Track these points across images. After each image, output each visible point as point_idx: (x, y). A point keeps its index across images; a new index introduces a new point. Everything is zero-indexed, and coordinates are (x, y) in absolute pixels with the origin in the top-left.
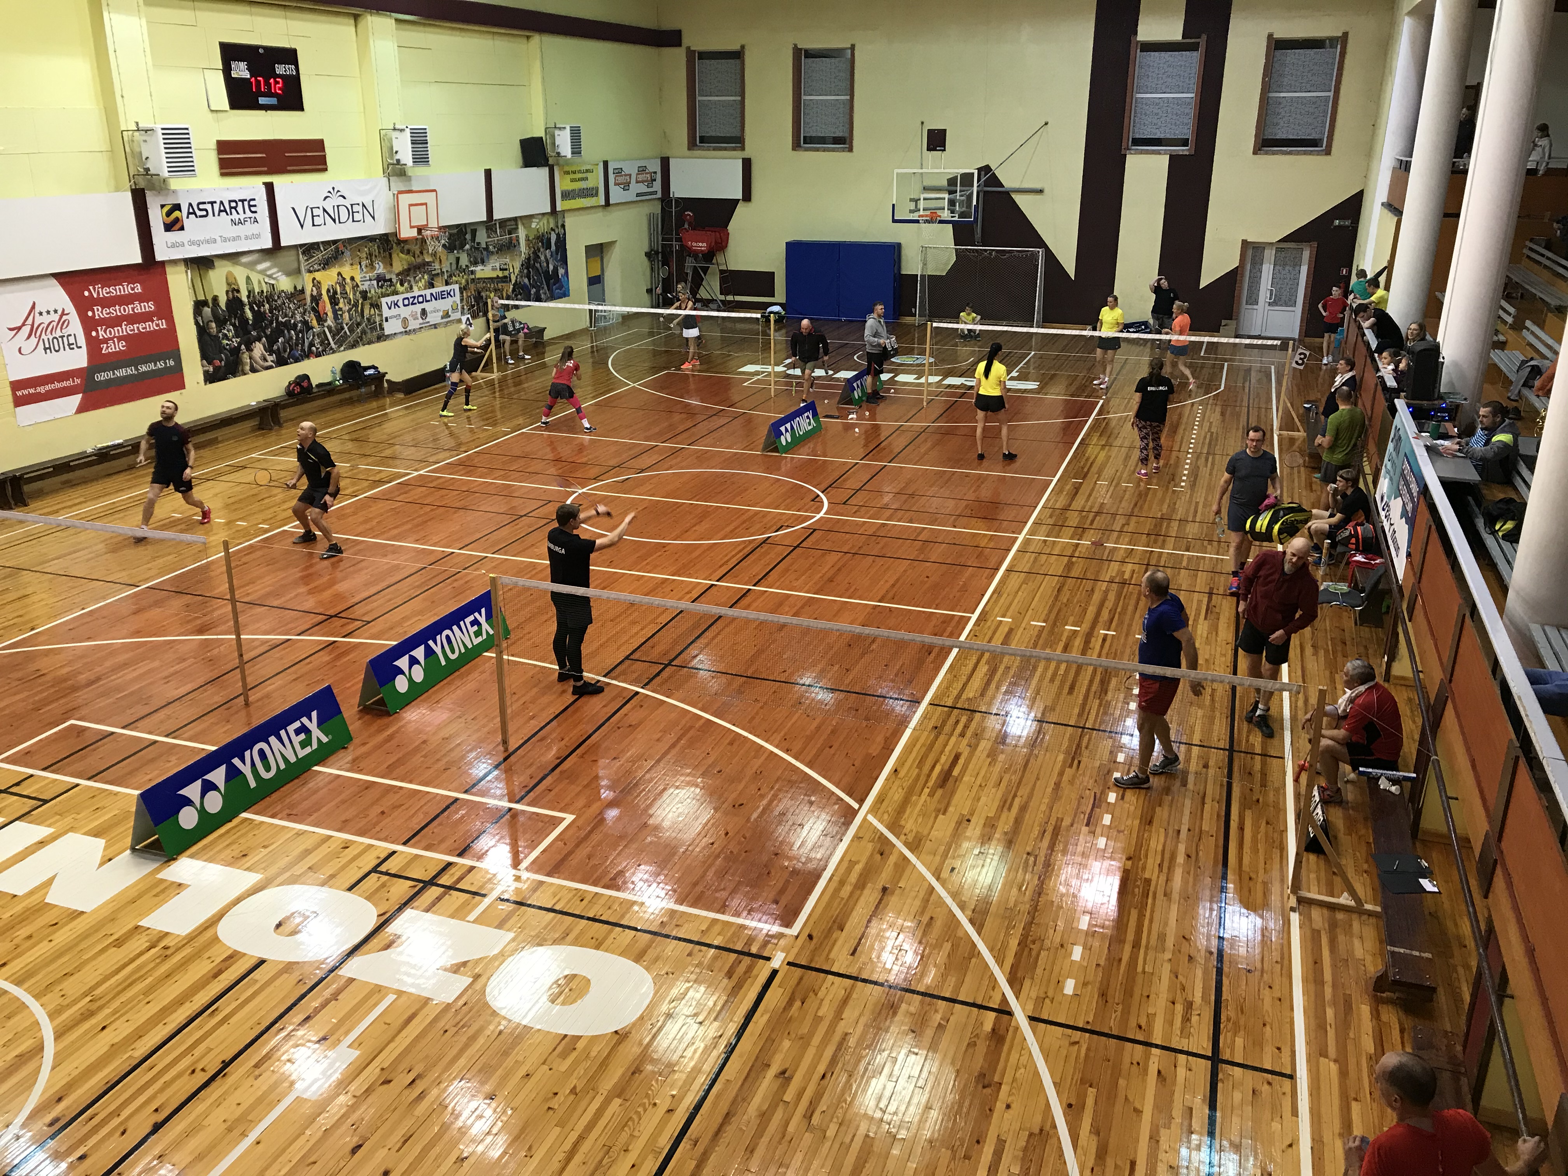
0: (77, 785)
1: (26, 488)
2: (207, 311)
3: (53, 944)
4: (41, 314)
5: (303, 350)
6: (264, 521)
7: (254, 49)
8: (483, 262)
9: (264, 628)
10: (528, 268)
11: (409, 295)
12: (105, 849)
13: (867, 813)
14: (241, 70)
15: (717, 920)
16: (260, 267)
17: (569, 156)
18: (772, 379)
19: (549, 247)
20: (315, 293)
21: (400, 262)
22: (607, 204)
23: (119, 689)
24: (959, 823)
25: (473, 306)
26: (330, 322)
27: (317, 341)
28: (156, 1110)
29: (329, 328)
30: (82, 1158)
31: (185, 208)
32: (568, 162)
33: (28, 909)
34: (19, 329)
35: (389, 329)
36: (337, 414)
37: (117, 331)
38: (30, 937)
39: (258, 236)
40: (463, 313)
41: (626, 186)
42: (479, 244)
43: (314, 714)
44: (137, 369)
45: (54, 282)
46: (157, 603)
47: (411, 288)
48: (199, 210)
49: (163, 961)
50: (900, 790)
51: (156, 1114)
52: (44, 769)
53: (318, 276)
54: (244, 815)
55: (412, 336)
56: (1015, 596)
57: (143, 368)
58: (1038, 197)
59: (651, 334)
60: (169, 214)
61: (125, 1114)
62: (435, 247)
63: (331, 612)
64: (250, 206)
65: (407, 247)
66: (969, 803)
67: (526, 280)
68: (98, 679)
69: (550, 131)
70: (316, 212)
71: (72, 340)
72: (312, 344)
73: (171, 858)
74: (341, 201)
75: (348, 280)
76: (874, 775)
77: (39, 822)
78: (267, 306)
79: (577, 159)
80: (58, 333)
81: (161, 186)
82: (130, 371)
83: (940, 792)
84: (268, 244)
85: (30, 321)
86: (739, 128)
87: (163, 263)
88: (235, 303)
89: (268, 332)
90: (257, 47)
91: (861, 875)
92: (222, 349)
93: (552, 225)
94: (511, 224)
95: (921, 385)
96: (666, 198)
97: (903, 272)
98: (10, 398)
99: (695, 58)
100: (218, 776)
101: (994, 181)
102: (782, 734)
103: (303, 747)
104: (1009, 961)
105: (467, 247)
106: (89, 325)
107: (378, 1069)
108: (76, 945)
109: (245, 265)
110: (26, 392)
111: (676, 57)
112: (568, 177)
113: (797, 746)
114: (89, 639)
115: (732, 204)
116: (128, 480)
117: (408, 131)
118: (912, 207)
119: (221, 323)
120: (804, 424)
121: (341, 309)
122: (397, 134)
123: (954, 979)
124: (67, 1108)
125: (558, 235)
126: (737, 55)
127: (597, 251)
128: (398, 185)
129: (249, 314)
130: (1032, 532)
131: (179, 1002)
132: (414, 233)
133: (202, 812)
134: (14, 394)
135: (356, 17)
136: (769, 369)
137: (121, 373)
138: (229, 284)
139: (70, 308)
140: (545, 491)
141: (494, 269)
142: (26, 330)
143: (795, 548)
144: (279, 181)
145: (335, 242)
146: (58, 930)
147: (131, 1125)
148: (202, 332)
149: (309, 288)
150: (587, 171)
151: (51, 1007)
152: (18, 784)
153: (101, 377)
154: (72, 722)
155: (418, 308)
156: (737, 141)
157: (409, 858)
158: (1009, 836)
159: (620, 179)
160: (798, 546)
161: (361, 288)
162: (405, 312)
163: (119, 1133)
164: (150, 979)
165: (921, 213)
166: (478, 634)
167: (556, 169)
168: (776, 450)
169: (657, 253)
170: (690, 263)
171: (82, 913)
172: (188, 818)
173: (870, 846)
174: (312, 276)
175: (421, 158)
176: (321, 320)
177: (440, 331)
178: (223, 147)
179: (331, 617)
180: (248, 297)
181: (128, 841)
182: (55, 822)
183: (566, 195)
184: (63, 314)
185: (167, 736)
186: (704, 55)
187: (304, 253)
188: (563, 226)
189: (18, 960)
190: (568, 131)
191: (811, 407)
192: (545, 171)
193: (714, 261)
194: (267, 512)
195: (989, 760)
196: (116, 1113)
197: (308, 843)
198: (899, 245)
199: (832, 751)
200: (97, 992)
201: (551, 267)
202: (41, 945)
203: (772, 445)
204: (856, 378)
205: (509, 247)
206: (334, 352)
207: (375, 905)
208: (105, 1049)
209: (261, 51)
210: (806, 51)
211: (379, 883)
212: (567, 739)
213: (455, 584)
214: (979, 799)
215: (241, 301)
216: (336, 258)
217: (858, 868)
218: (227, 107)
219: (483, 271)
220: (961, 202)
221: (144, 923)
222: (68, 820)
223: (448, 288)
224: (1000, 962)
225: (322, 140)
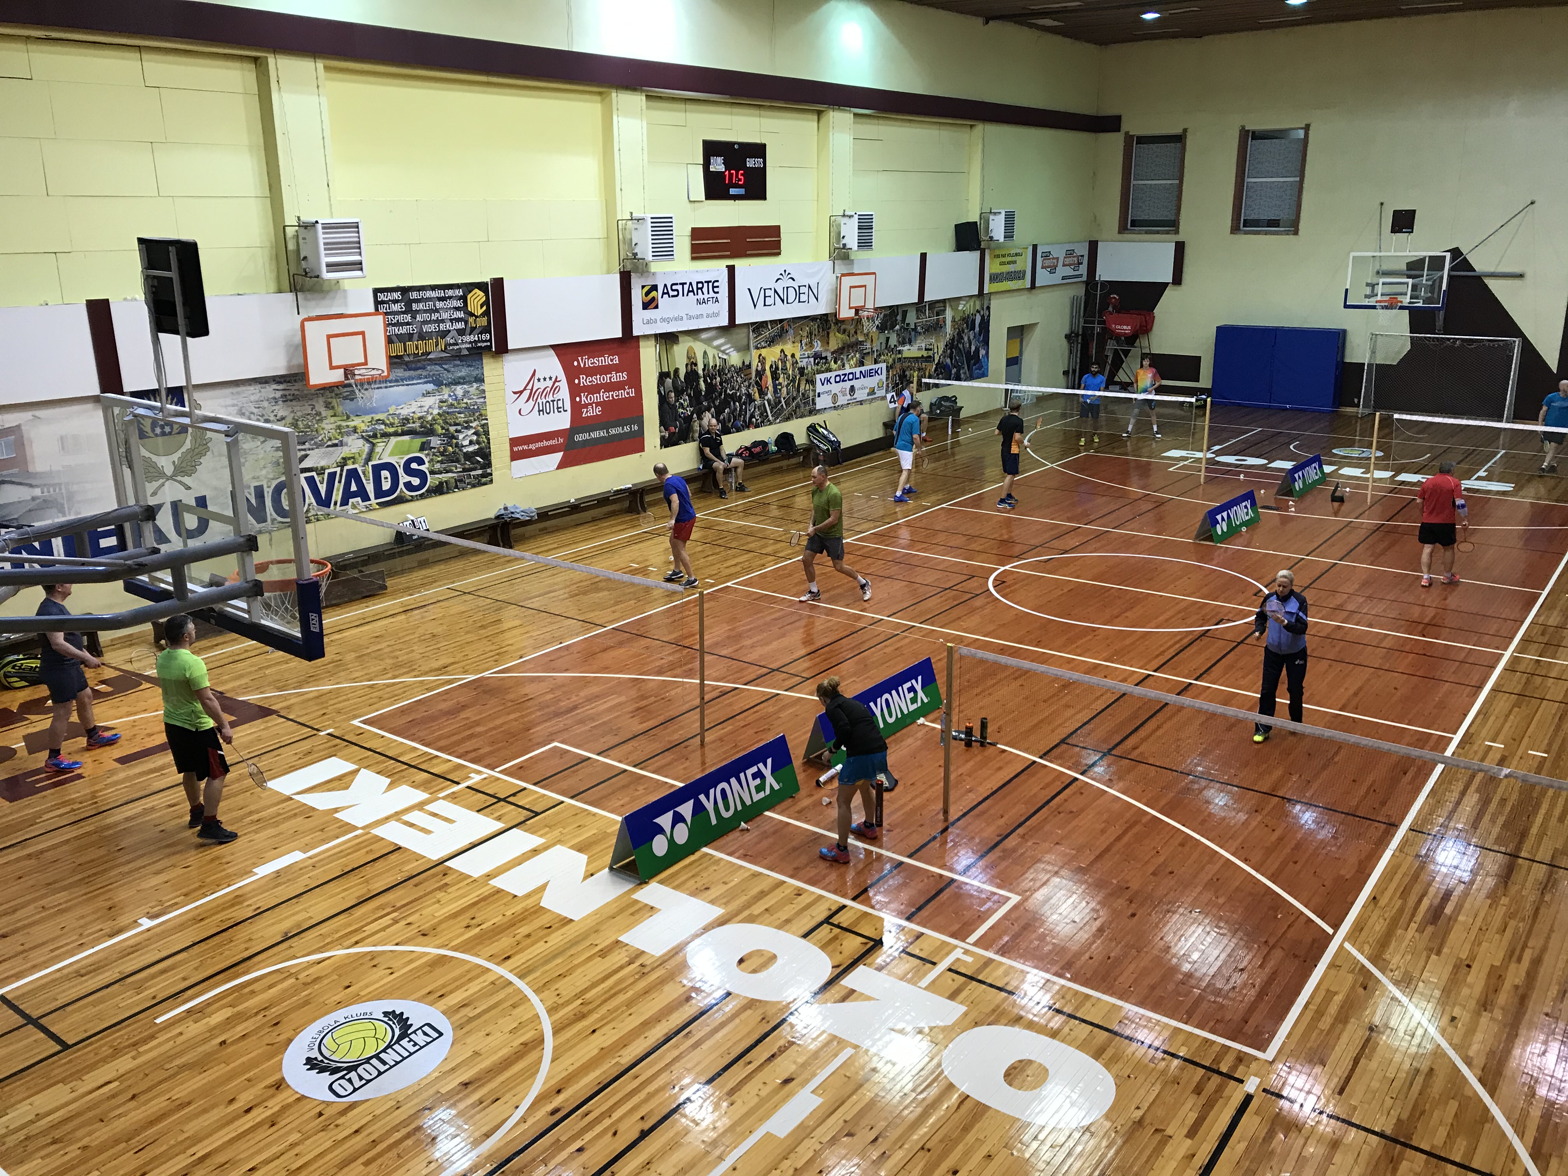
0: (562, 802)
1: (514, 532)
2: (669, 381)
3: (549, 945)
4: (539, 380)
5: (744, 421)
6: (710, 577)
7: (731, 144)
8: (910, 342)
9: (715, 675)
10: (951, 349)
11: (841, 372)
12: (588, 864)
13: (1344, 940)
14: (718, 165)
15: (1181, 1030)
16: (716, 343)
17: (1002, 239)
18: (1203, 465)
19: (973, 328)
20: (759, 368)
21: (836, 341)
22: (1033, 286)
23: (592, 719)
24: (1457, 968)
25: (897, 385)
26: (770, 396)
27: (757, 413)
28: (642, 1118)
29: (769, 401)
30: (580, 1150)
31: (660, 289)
32: (999, 246)
33: (527, 910)
34: (521, 392)
35: (820, 403)
36: (769, 482)
37: (596, 398)
38: (529, 936)
39: (716, 315)
40: (887, 391)
41: (1053, 269)
42: (908, 324)
43: (769, 761)
44: (608, 432)
45: (552, 352)
46: (621, 644)
47: (843, 366)
48: (672, 291)
49: (641, 977)
50: (1381, 920)
51: (641, 1123)
52: (535, 784)
53: (764, 352)
54: (705, 850)
55: (839, 412)
56: (1506, 720)
57: (613, 431)
58: (1517, 282)
59: (1064, 416)
60: (647, 294)
61: (616, 1115)
62: (870, 327)
63: (774, 666)
64: (713, 287)
65: (843, 327)
66: (1467, 947)
67: (948, 361)
68: (575, 708)
69: (985, 217)
70: (768, 293)
71: (560, 405)
72: (752, 416)
73: (643, 881)
74: (790, 283)
75: (789, 357)
76: (1349, 899)
77: (533, 831)
78: (718, 379)
79: (1009, 243)
80: (551, 398)
81: (642, 267)
82: (602, 433)
83: (1430, 929)
84: (725, 322)
85: (530, 387)
86: (1174, 212)
87: (638, 337)
88: (692, 375)
89: (717, 403)
90: (734, 143)
91: (1342, 1007)
92: (677, 416)
93: (978, 307)
94: (939, 306)
95: (1367, 479)
96: (1091, 282)
97: (1348, 360)
98: (508, 453)
99: (1134, 142)
100: (686, 809)
101: (1466, 265)
102: (1239, 841)
103: (758, 792)
104: (1531, 1133)
105: (898, 327)
106: (575, 391)
107: (841, 1122)
108: (564, 951)
109: (703, 341)
110: (520, 448)
111: (1114, 142)
112: (998, 261)
113: (1257, 856)
114: (566, 670)
115: (1158, 289)
116: (593, 531)
117: (856, 217)
118: (1368, 291)
119: (679, 393)
120: (1242, 513)
121: (780, 384)
122: (846, 220)
123: (1465, 1143)
124: (567, 1100)
125: (983, 317)
126: (1179, 139)
127: (1018, 333)
128: (841, 268)
129: (703, 386)
130: (1521, 648)
131: (656, 1019)
132: (851, 314)
133: (671, 841)
134: (512, 450)
135: (819, 113)
136: (1199, 455)
137: (595, 435)
138: (688, 358)
139: (562, 376)
140: (968, 565)
141: (920, 349)
142: (526, 393)
143: (1239, 643)
144: (739, 263)
145: (781, 321)
146: (553, 932)
147: (622, 1127)
148: (663, 400)
149: (755, 363)
150: (1016, 255)
151: (549, 1003)
152: (514, 795)
153: (579, 438)
154: (556, 744)
155: (848, 385)
156: (1172, 225)
157: (859, 914)
158: (1520, 992)
159: (1047, 263)
160: (1242, 642)
161: (800, 365)
162: (835, 388)
163: (611, 1134)
164: (630, 993)
165: (1379, 298)
166: (914, 700)
167: (987, 252)
168: (1210, 538)
169: (1077, 335)
170: (1111, 345)
171: (571, 920)
172: (660, 846)
173: (1350, 978)
174: (759, 352)
175: (865, 243)
176: (762, 393)
177: (865, 407)
178: (697, 233)
179: (774, 670)
180: (704, 370)
181: (608, 859)
182: (546, 833)
183: (994, 278)
184: (556, 381)
185: (635, 766)
186: (1141, 140)
187: (753, 331)
188: (988, 308)
189: (521, 955)
190: (1003, 216)
191: (1250, 496)
192: (976, 254)
193: (1137, 344)
194: (713, 568)
195: (1489, 901)
196: (608, 1113)
197: (764, 885)
198: (1344, 332)
199: (1298, 867)
200: (588, 996)
201: (973, 348)
202: (538, 945)
203: (1207, 532)
204: (1295, 469)
205: (936, 328)
206: (771, 424)
207: (831, 957)
208: (596, 1051)
209: (736, 147)
210: (1254, 132)
211: (832, 935)
212: (1006, 817)
213: (887, 650)
214: (1480, 944)
215: (697, 373)
216: (780, 336)
217: (1338, 999)
218: (703, 198)
219: (910, 351)
220: (1426, 286)
221: (623, 938)
222: (556, 833)
223: (876, 366)
224: (1521, 1135)
225: (779, 227)
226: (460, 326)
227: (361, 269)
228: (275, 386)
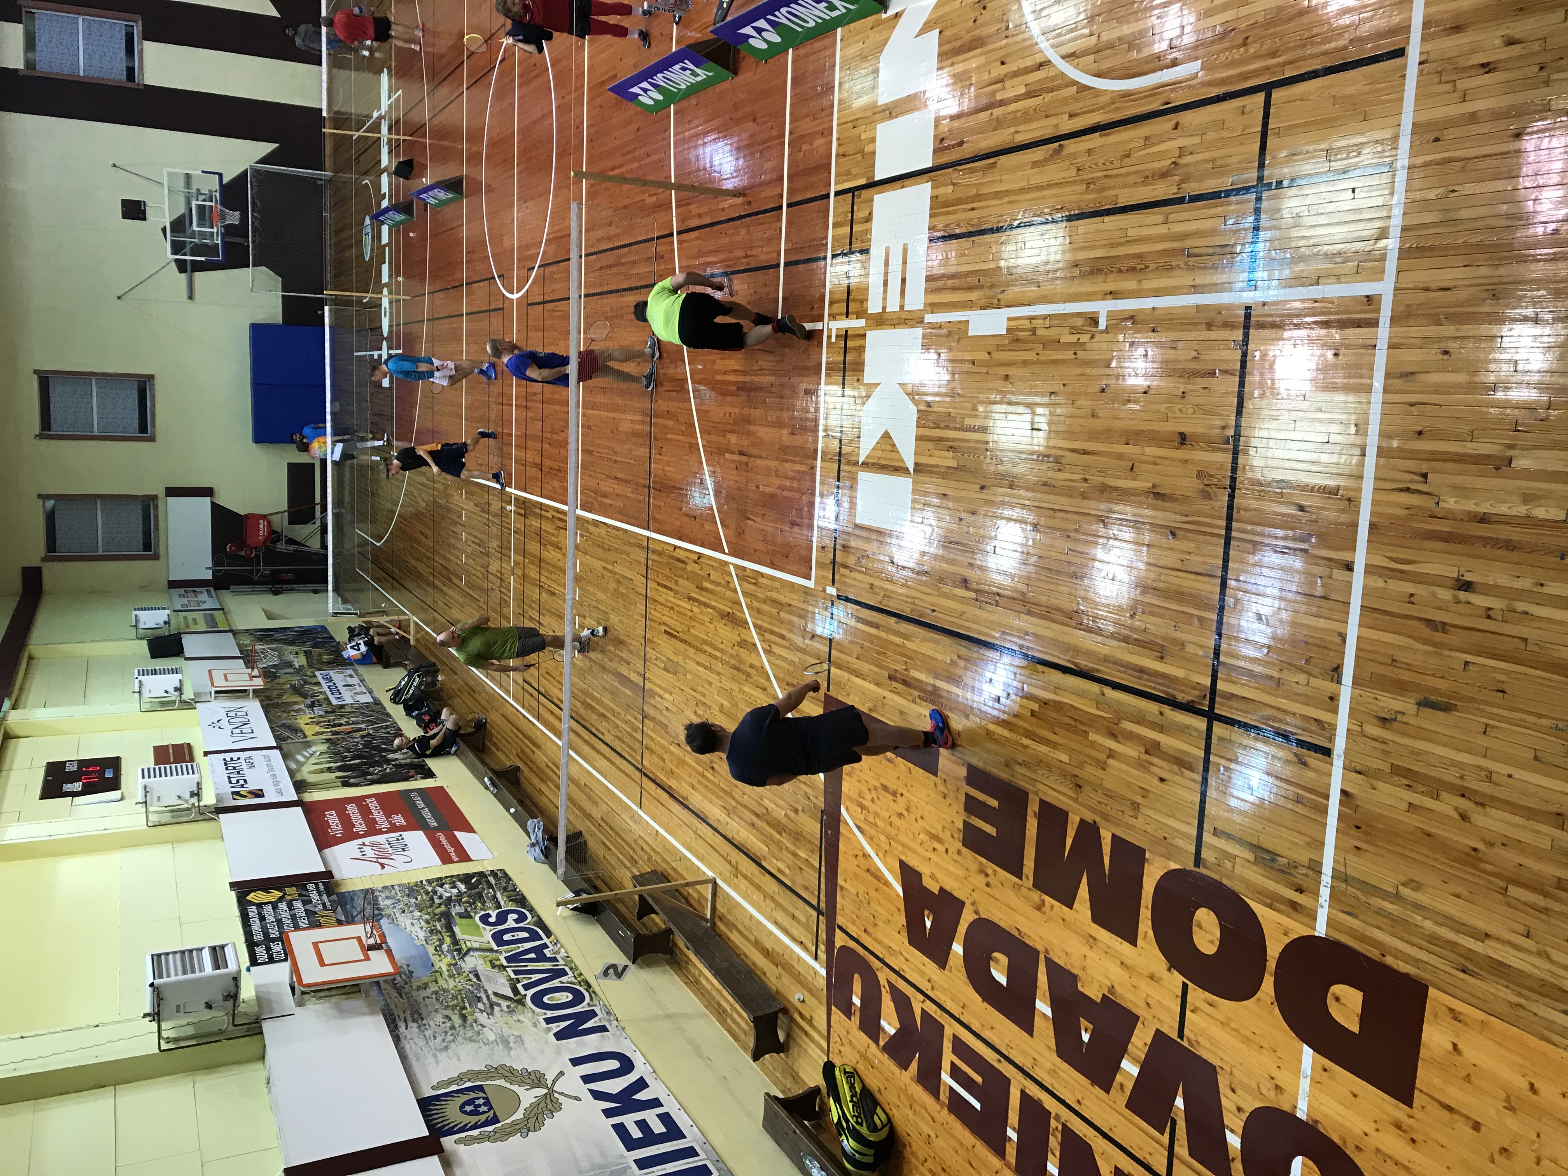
2: (353, 781)
4: (364, 855)
7: (47, 782)
10: (295, 643)
11: (329, 693)
14: (74, 788)
16: (302, 757)
19: (271, 635)
20: (329, 734)
21: (292, 699)
26: (362, 726)
35: (366, 700)
37: (381, 819)
39: (267, 757)
45: (327, 850)
47: (320, 692)
48: (239, 783)
53: (309, 733)
57: (421, 806)
60: (244, 796)
64: (232, 760)
70: (237, 732)
71: (393, 839)
75: (314, 720)
78: (346, 755)
80: (386, 846)
82: (425, 812)
84: (275, 751)
85: (373, 859)
86: (133, 502)
87: (300, 799)
88: (343, 769)
89: (375, 752)
90: (44, 780)
92: (396, 772)
93: (246, 634)
96: (214, 583)
97: (280, 319)
98: (462, 864)
99: (53, 552)
106: (374, 832)
109: (301, 765)
110: (454, 857)
111: (52, 573)
112: (193, 626)
115: (217, 510)
119: (366, 774)
121: (347, 722)
125: (259, 632)
127: (273, 616)
129: (356, 761)
134: (457, 862)
139: (360, 841)
145: (272, 726)
148: (377, 782)
150: (185, 618)
153: (433, 824)
155: (342, 688)
156: (147, 503)
161: (322, 714)
162: (347, 694)
176: (359, 730)
177: (367, 677)
180: (336, 763)
183: (213, 626)
184: (363, 845)
186: (51, 544)
192: (186, 638)
193: (278, 527)
201: (293, 633)
209: (49, 779)
210: (42, 425)
215: (341, 766)
216: (289, 725)
218: (117, 792)
223: (320, 676)
225: (155, 748)
226: (298, 904)
227: (222, 947)
228: (402, 1028)
